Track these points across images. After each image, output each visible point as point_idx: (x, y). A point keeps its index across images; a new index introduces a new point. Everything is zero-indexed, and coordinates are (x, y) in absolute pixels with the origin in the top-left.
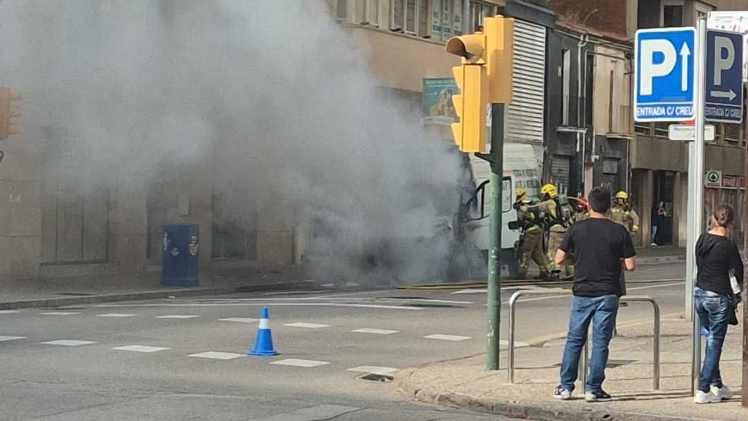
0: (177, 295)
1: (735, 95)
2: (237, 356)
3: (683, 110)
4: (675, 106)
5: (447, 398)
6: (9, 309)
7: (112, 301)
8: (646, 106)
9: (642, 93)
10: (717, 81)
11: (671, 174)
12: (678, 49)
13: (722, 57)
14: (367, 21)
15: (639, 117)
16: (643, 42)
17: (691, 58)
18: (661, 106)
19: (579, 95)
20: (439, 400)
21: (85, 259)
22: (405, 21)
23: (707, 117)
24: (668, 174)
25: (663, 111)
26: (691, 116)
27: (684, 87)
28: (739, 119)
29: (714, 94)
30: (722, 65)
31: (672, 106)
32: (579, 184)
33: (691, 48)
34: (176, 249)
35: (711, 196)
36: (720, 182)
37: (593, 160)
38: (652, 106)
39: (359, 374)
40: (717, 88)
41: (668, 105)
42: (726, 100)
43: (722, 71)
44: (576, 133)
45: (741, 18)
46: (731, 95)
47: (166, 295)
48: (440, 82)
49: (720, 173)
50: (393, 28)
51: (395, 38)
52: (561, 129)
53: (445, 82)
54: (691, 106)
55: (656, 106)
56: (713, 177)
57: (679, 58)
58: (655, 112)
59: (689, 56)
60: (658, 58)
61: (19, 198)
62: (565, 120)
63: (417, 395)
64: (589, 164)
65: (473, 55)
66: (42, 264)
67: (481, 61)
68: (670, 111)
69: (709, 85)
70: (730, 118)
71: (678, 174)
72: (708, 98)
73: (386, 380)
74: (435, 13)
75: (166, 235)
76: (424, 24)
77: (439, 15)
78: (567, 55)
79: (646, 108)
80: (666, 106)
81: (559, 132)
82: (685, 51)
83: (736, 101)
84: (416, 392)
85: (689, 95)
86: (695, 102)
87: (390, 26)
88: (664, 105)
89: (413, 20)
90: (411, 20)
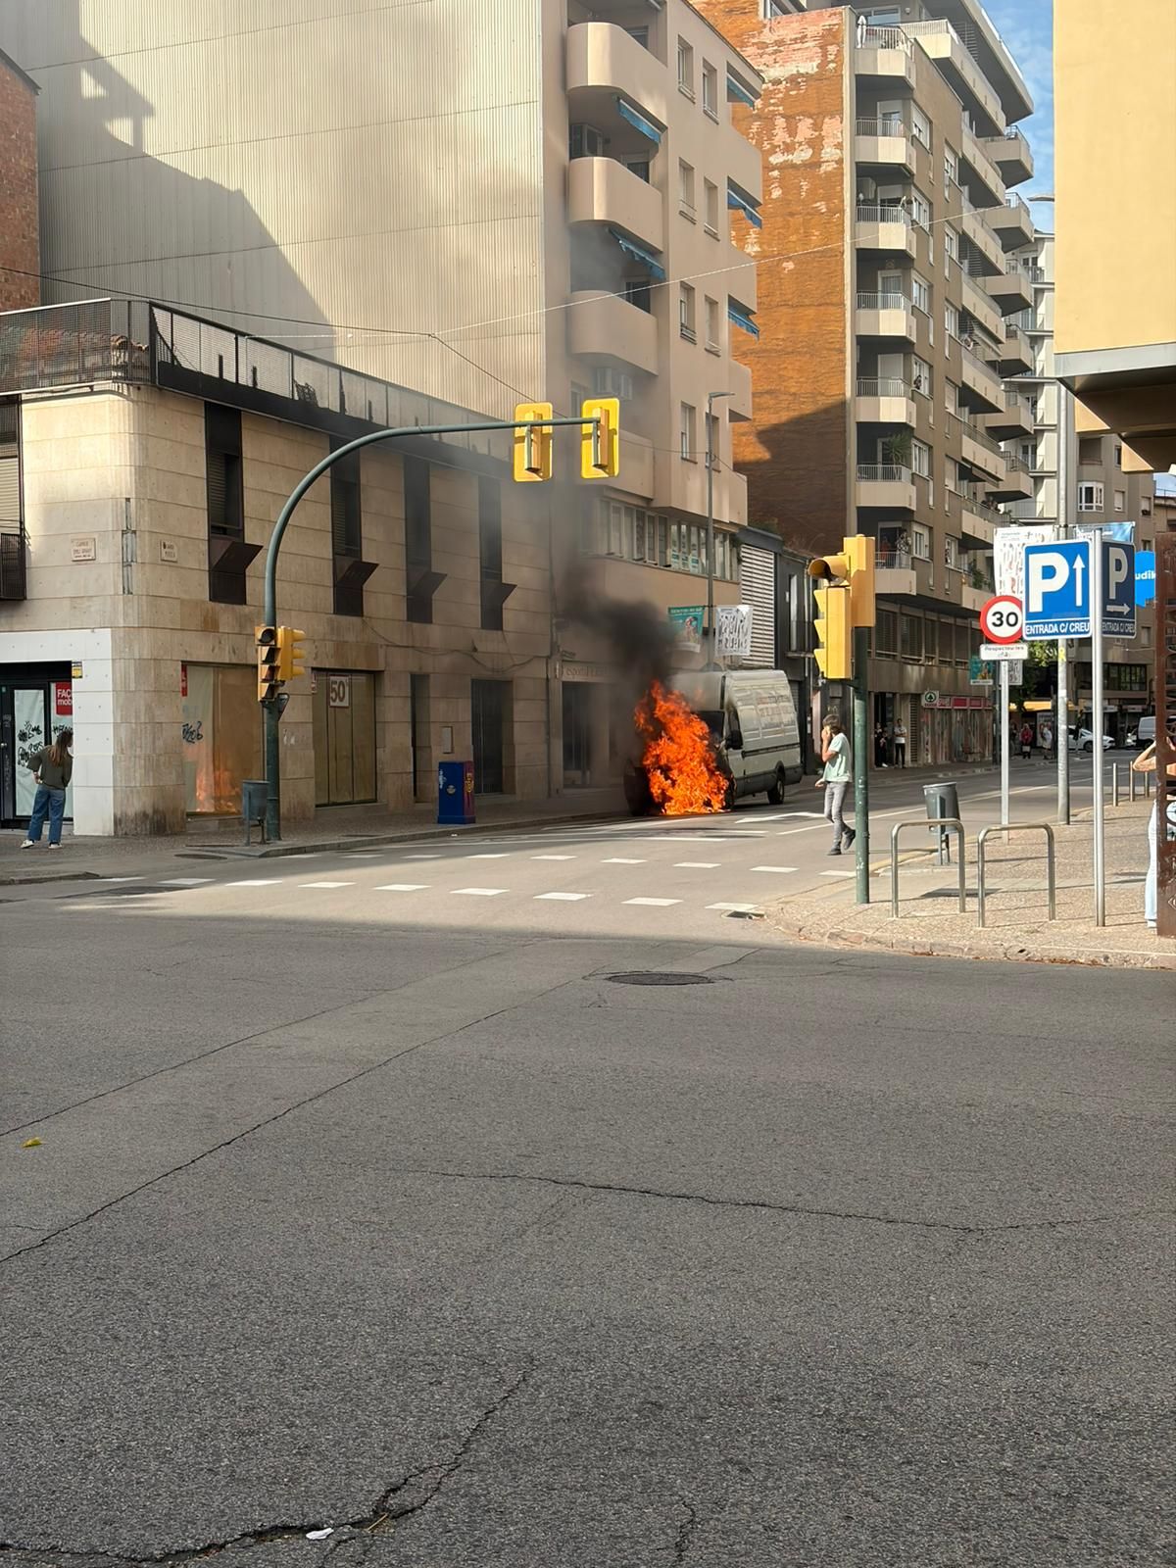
0: (460, 833)
1: (1128, 609)
2: (583, 896)
3: (1078, 627)
4: (1070, 622)
5: (838, 936)
6: (305, 852)
7: (400, 841)
8: (1036, 624)
9: (1031, 610)
10: (1113, 596)
11: (891, 695)
12: (1071, 563)
13: (1117, 570)
14: (612, 551)
15: (1028, 636)
16: (1031, 556)
17: (1085, 572)
18: (1053, 623)
19: (807, 620)
20: (829, 937)
21: (356, 799)
22: (647, 551)
23: (1104, 633)
24: (888, 695)
25: (1055, 629)
26: (1087, 633)
27: (1079, 602)
28: (1133, 634)
29: (1110, 608)
30: (1118, 577)
31: (1065, 622)
32: (807, 709)
33: (1086, 561)
34: (451, 787)
35: (927, 717)
36: (937, 702)
37: (820, 684)
38: (1044, 623)
39: (723, 912)
40: (1113, 603)
41: (1061, 622)
42: (1120, 614)
43: (1117, 583)
44: (804, 658)
45: (1029, 534)
46: (1125, 609)
47: (448, 834)
48: (686, 610)
49: (937, 693)
50: (636, 557)
51: (637, 567)
52: (790, 655)
53: (691, 610)
54: (1088, 621)
55: (1048, 623)
56: (931, 697)
57: (1073, 572)
58: (1046, 630)
59: (1083, 569)
60: (1049, 572)
61: (293, 741)
62: (794, 646)
63: (801, 933)
64: (816, 689)
65: (837, 577)
66: (317, 806)
67: (845, 583)
68: (1063, 628)
69: (1106, 600)
70: (1124, 633)
71: (898, 695)
72: (1105, 613)
73: (754, 917)
74: (674, 542)
75: (441, 773)
76: (664, 553)
77: (677, 543)
78: (794, 580)
79: (1037, 626)
80: (1059, 623)
81: (788, 658)
82: (1079, 564)
83: (1131, 614)
84: (800, 930)
85: (1084, 611)
86: (1091, 618)
87: (633, 555)
88: (1056, 622)
89: (654, 549)
90: (652, 549)
